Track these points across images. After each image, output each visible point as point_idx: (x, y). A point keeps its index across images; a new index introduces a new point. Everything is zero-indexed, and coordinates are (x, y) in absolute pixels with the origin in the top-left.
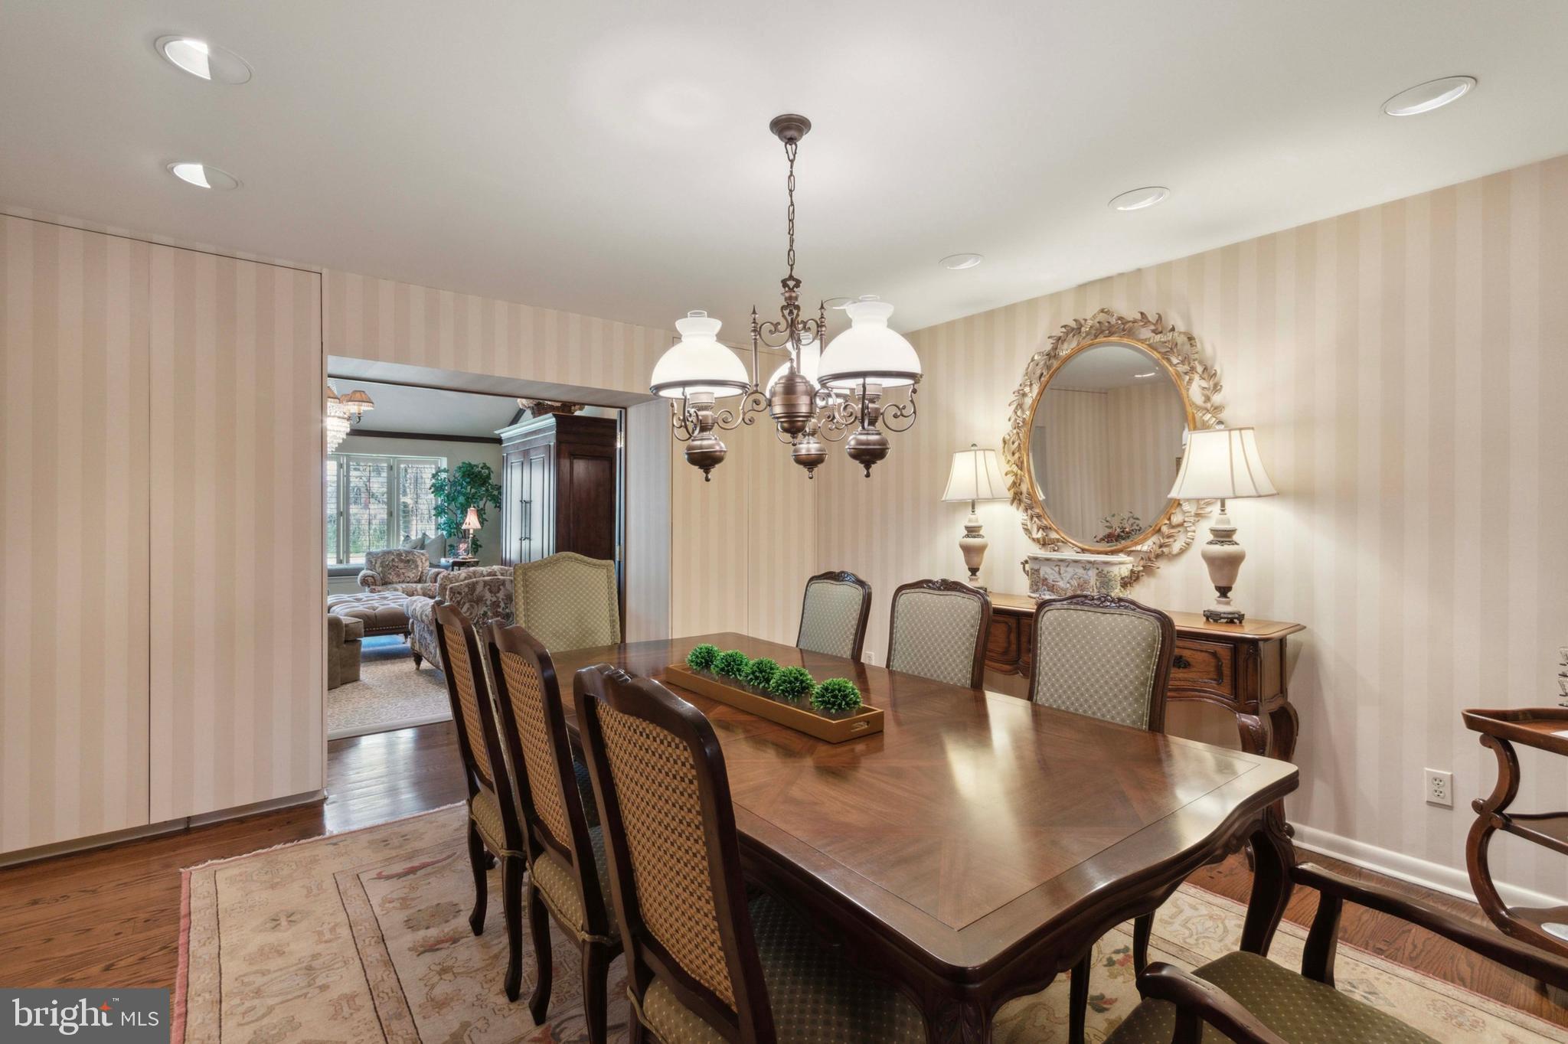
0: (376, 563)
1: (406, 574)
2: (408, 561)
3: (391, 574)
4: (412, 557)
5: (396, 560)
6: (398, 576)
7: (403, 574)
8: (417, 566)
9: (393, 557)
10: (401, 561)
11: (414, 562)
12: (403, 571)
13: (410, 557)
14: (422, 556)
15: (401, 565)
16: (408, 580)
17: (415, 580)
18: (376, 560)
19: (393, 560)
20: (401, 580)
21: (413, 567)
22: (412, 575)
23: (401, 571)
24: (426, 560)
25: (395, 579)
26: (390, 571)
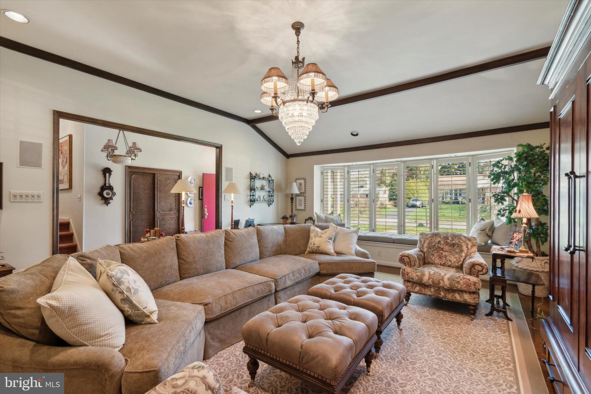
0: (424, 243)
1: (448, 257)
2: (454, 245)
3: (433, 255)
4: (457, 242)
5: (442, 242)
6: (440, 258)
7: (446, 257)
8: (462, 251)
9: (439, 239)
10: (447, 244)
11: (460, 246)
12: (446, 254)
13: (456, 241)
14: (468, 242)
15: (446, 248)
16: (450, 263)
17: (457, 264)
18: (424, 240)
19: (439, 242)
20: (442, 263)
21: (457, 251)
22: (453, 259)
23: (445, 254)
24: (472, 246)
25: (437, 261)
26: (434, 253)
